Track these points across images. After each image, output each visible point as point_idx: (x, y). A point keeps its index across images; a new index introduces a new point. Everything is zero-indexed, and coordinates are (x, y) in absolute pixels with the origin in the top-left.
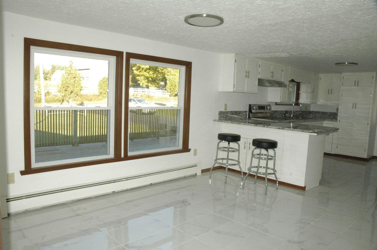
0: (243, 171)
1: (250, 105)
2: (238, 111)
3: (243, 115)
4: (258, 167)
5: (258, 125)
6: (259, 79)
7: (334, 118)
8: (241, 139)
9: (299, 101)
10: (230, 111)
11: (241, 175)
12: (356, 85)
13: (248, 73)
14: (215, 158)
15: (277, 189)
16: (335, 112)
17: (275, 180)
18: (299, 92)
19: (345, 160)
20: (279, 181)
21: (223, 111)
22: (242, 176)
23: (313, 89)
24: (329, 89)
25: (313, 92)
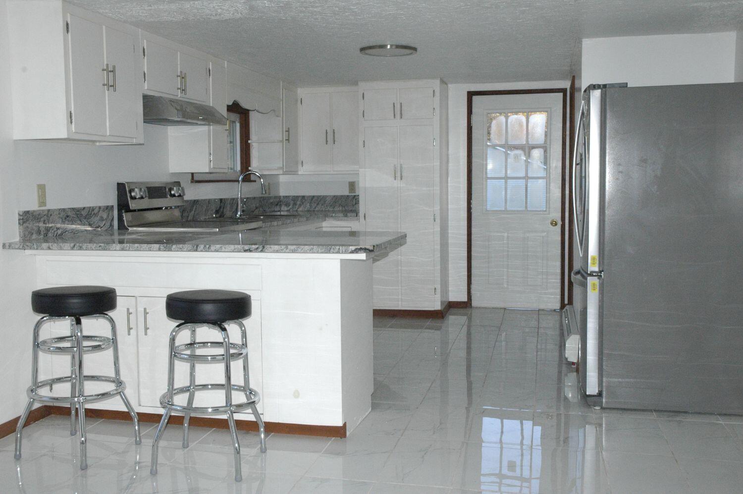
0: (136, 411)
1: (121, 187)
2: (84, 208)
3: (102, 219)
4: (191, 389)
5: (174, 246)
6: (146, 98)
7: (352, 211)
8: (120, 301)
9: (250, 168)
10: (60, 209)
11: (133, 424)
12: (398, 115)
13: (111, 74)
14: (28, 382)
15: (263, 451)
16: (346, 192)
17: (255, 420)
18: (249, 141)
19: (394, 321)
20: (265, 423)
21: (34, 211)
22: (137, 427)
23: (288, 131)
24: (326, 130)
25: (286, 140)
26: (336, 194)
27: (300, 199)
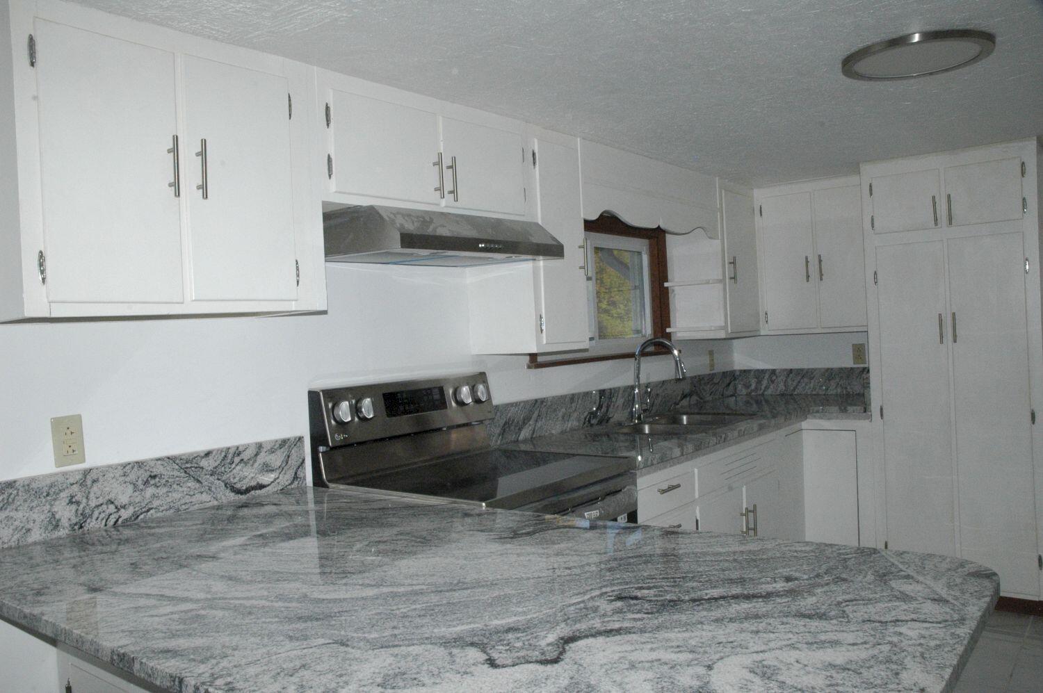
1: (313, 398)
9: (668, 329)
12: (944, 220)
18: (666, 285)
23: (733, 263)
24: (807, 258)
25: (731, 278)
26: (830, 366)
27: (767, 376)
